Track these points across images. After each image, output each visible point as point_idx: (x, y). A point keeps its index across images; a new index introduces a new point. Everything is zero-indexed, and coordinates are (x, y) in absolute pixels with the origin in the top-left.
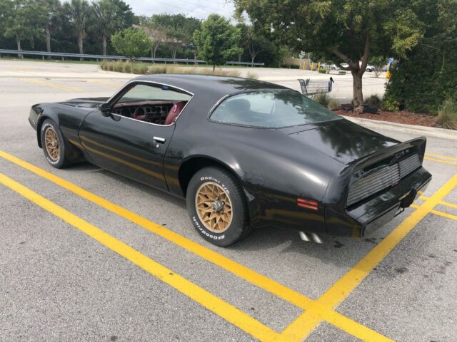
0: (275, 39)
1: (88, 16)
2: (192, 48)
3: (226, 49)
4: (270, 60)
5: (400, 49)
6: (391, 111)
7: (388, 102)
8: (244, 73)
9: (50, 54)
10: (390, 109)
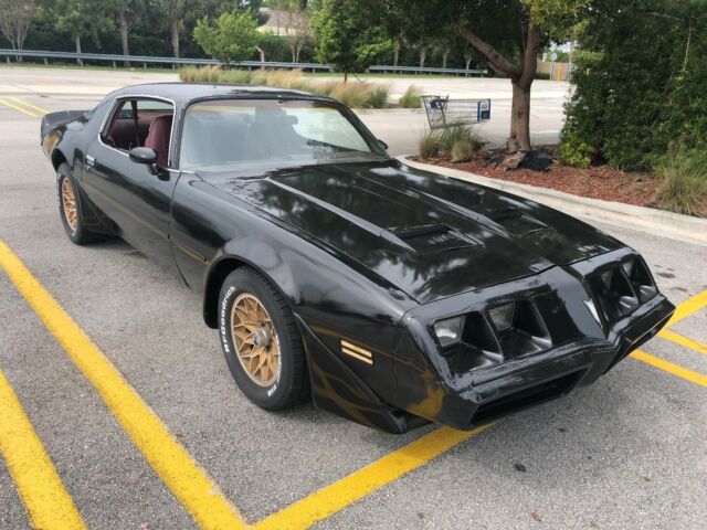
6: (574, 166)
7: (568, 145)
9: (127, 58)
10: (572, 160)
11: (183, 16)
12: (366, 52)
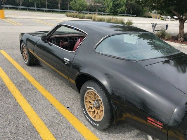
0: (142, 4)
2: (105, 8)
3: (119, 8)
4: (139, 14)
8: (126, 19)
9: (47, 9)
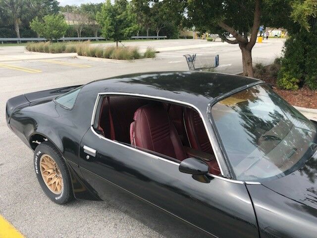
1: (21, 7)
3: (125, 27)
4: (171, 34)
5: (299, 17)
6: (289, 90)
10: (287, 87)
11: (20, 17)
12: (127, 31)
